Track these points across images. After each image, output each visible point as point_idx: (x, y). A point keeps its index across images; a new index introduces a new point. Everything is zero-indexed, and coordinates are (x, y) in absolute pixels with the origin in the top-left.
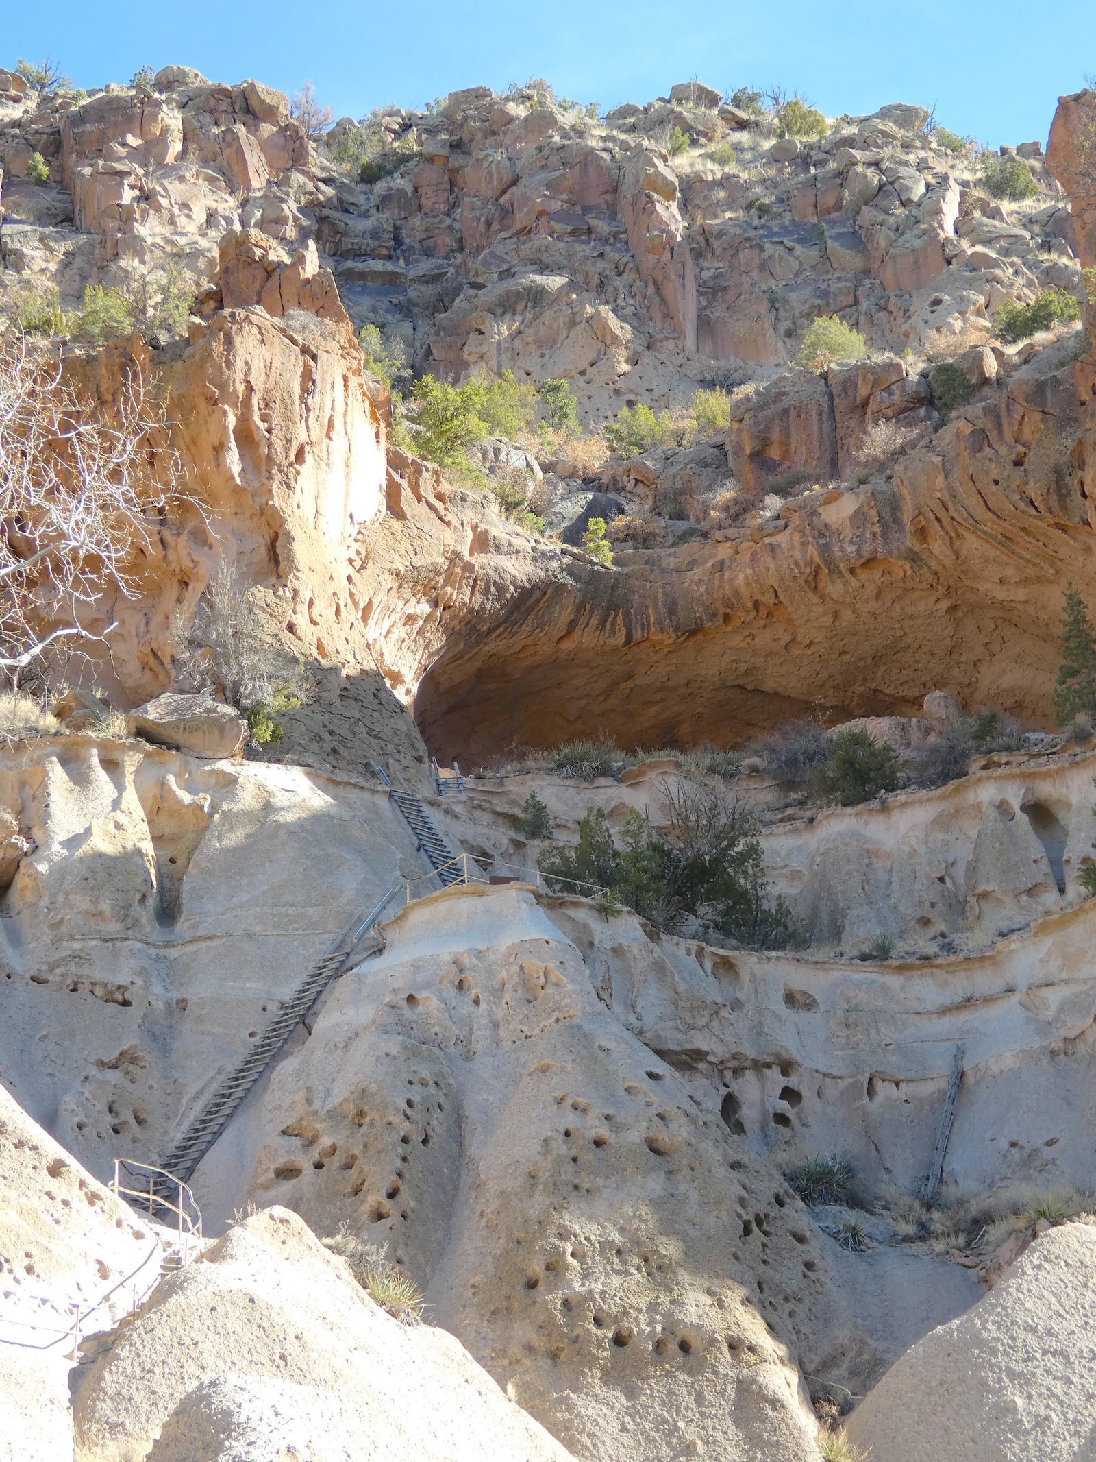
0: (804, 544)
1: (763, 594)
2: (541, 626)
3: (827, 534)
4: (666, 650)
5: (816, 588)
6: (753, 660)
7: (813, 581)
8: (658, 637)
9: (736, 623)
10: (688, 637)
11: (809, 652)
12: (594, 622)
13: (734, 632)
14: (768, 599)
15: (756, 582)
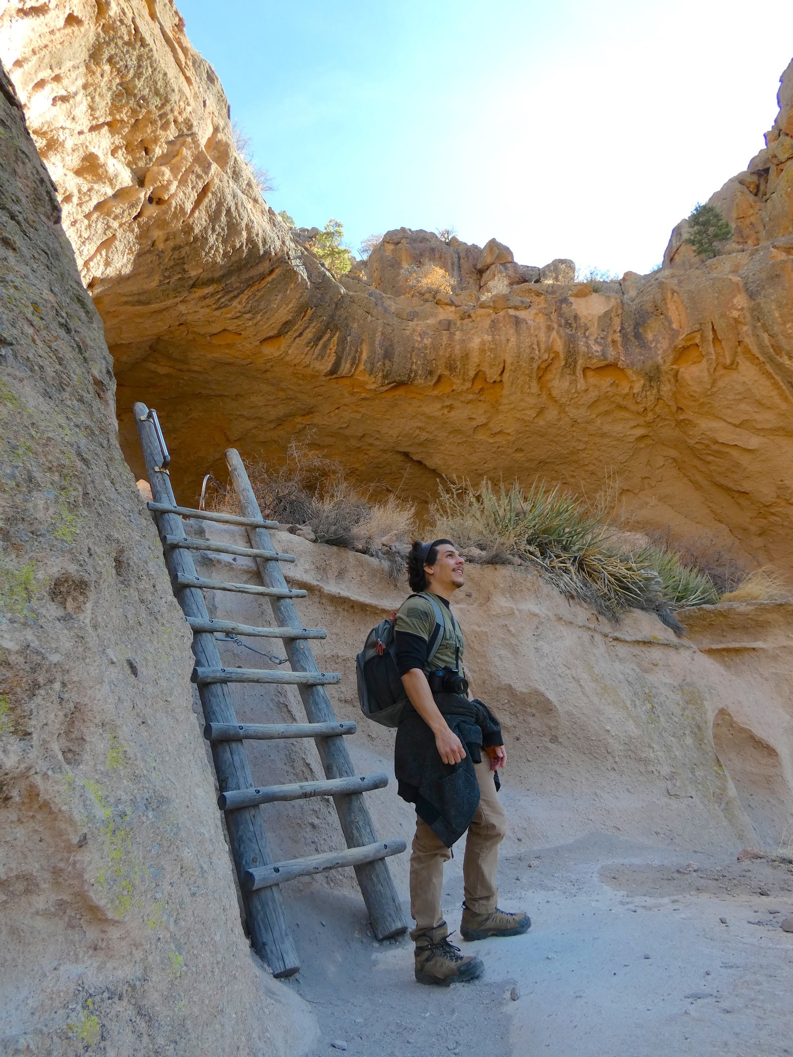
0: (549, 328)
1: (491, 366)
2: (254, 311)
3: (574, 325)
4: (364, 395)
5: (540, 378)
6: (436, 433)
7: (543, 372)
8: (364, 378)
9: (444, 388)
10: (393, 388)
11: (491, 441)
12: (309, 334)
13: (437, 397)
14: (492, 374)
15: (491, 350)
